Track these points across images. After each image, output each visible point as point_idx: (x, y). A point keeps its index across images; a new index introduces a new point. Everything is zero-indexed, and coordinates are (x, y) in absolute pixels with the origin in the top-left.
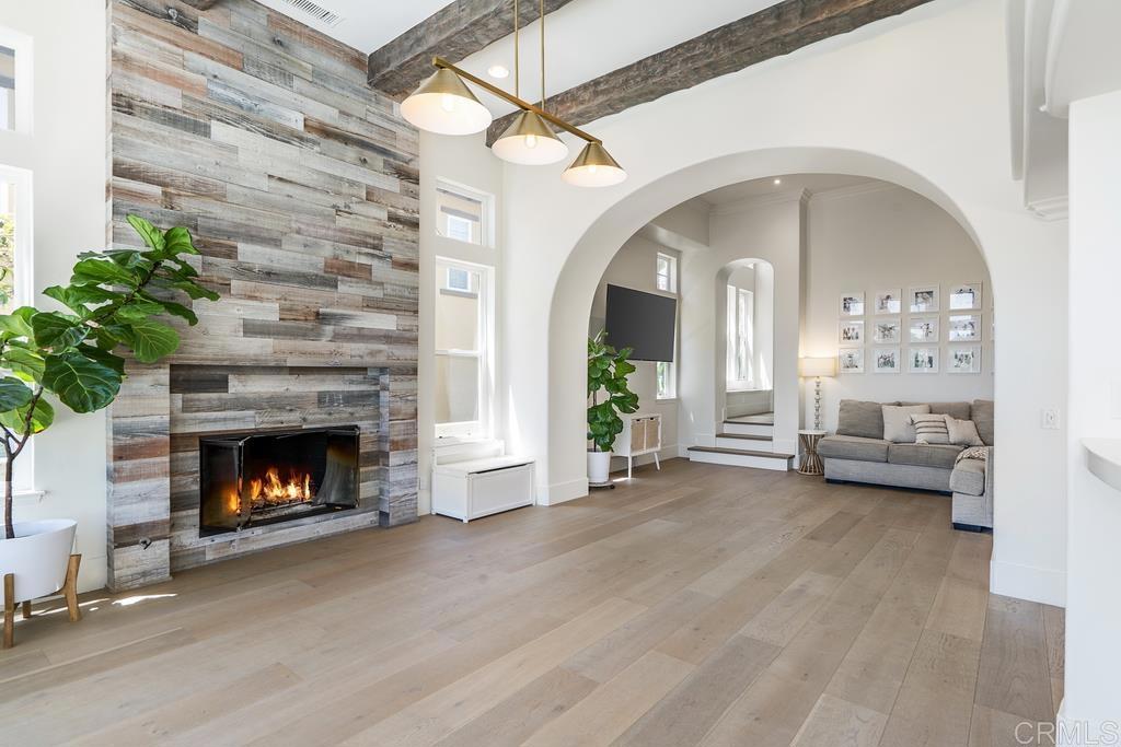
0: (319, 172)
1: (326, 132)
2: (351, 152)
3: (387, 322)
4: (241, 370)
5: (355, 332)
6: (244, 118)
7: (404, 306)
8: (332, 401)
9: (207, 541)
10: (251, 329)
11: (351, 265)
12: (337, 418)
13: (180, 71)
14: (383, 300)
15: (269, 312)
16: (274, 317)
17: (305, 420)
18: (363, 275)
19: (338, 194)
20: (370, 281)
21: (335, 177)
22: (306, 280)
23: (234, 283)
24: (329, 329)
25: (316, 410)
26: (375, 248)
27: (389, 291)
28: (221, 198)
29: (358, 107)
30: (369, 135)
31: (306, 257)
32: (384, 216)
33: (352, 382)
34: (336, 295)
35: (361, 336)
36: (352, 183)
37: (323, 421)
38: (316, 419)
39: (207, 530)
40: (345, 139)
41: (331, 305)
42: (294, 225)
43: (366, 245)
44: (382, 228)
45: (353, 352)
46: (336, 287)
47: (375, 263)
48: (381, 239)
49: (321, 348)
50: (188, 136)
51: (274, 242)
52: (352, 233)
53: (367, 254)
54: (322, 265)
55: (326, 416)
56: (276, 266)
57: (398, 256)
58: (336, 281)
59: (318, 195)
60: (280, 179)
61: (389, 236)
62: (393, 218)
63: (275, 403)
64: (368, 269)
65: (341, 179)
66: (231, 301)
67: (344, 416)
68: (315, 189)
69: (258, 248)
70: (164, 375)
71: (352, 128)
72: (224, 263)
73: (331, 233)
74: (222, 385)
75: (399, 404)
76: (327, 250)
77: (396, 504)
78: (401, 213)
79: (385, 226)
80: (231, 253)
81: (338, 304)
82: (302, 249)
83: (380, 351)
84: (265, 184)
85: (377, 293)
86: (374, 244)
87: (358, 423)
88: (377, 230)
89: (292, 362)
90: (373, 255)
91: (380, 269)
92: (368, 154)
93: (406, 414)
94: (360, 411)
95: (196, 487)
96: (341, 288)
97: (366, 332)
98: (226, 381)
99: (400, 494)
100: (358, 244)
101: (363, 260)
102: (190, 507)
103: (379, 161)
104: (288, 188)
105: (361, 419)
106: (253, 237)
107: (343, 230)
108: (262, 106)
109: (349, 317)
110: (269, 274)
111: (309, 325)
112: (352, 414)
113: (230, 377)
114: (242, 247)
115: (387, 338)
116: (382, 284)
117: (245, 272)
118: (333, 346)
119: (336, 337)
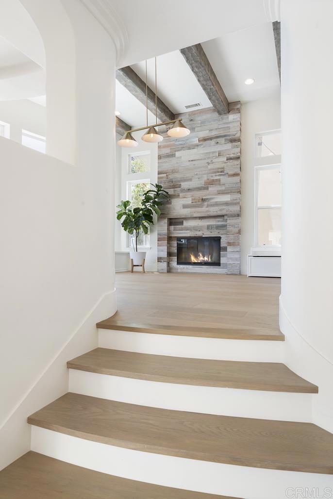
0: (202, 154)
1: (205, 140)
2: (213, 142)
3: (227, 198)
4: (186, 219)
5: (215, 203)
6: (183, 147)
7: (233, 191)
8: (212, 228)
9: (178, 266)
10: (185, 207)
11: (213, 180)
12: (214, 234)
13: (169, 143)
14: (225, 190)
15: (188, 201)
16: (190, 202)
17: (203, 234)
18: (217, 183)
19: (209, 158)
20: (220, 184)
21: (208, 153)
22: (199, 189)
23: (180, 194)
24: (206, 204)
25: (207, 231)
26: (221, 172)
27: (227, 186)
28: (177, 172)
29: (215, 125)
30: (219, 133)
31: (199, 182)
32: (225, 159)
33: (218, 221)
34: (208, 192)
35: (217, 204)
36: (213, 153)
37: (209, 235)
38: (207, 234)
39: (178, 263)
40: (211, 139)
41: (206, 196)
42: (196, 173)
43: (218, 172)
44: (224, 164)
45: (214, 211)
46: (208, 189)
47: (221, 177)
48: (224, 168)
49: (203, 210)
50: (171, 159)
51: (190, 180)
52: (213, 170)
53: (218, 175)
54: (203, 183)
55: (210, 233)
56: (191, 187)
57: (231, 172)
58: (208, 187)
59: (203, 161)
60: (192, 161)
61: (227, 166)
62: (229, 159)
63: (195, 229)
64: (219, 180)
65: (210, 153)
66: (180, 199)
67: (216, 233)
68: (201, 159)
69: (186, 183)
70: (166, 221)
71: (214, 133)
72: (178, 189)
73: (206, 172)
74: (182, 223)
75: (231, 228)
76: (205, 178)
77: (230, 266)
78: (232, 156)
79: (225, 163)
80: (180, 186)
81: (209, 195)
82: (198, 180)
83: (224, 209)
84: (188, 164)
85: (223, 188)
86: (221, 171)
87: (221, 236)
88: (222, 166)
89: (195, 215)
90: (221, 175)
91: (224, 179)
92: (218, 140)
93: (234, 232)
94: (222, 232)
95: (176, 251)
96: (210, 189)
97: (218, 203)
98: (183, 222)
99: (232, 263)
100: (215, 172)
101: (217, 178)
102: (174, 256)
103: (222, 140)
104: (194, 162)
105: (222, 234)
106: (185, 180)
107: (211, 169)
108: (188, 141)
109: (212, 198)
110: (189, 190)
111: (200, 203)
112: (219, 232)
113: (184, 221)
114: (182, 184)
115: (227, 204)
116: (224, 184)
117: (183, 191)
118: (207, 209)
119: (208, 206)
